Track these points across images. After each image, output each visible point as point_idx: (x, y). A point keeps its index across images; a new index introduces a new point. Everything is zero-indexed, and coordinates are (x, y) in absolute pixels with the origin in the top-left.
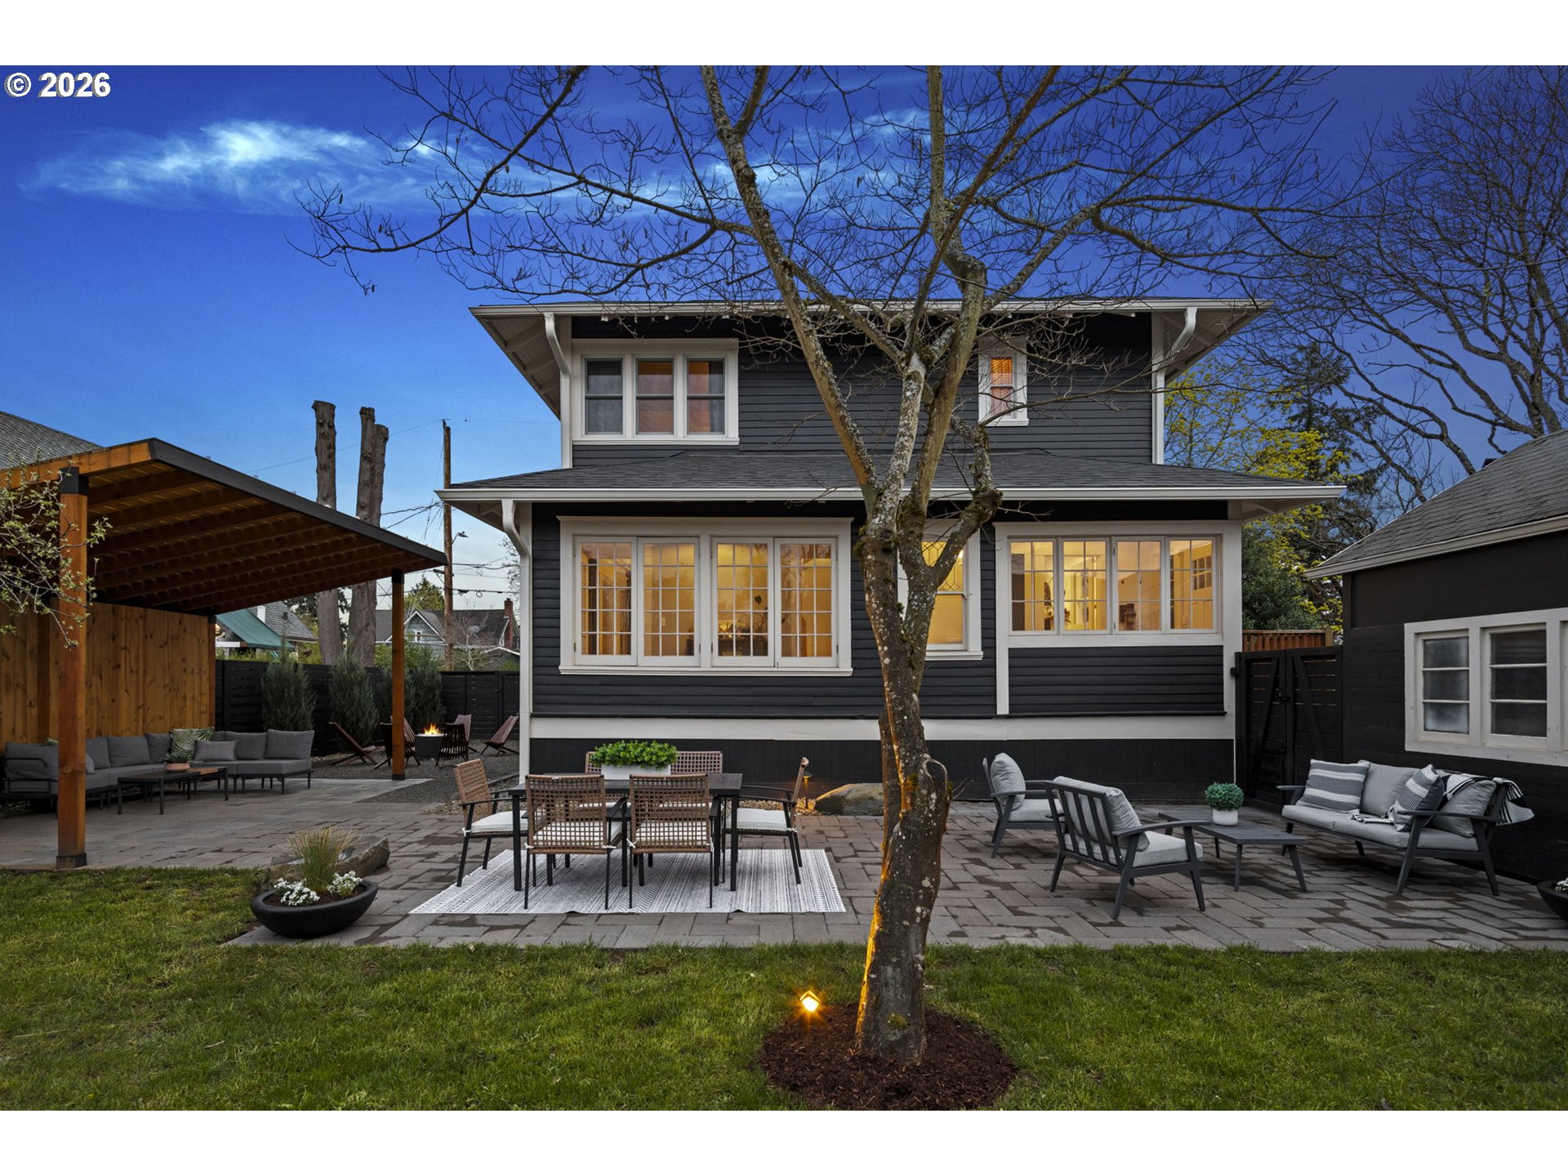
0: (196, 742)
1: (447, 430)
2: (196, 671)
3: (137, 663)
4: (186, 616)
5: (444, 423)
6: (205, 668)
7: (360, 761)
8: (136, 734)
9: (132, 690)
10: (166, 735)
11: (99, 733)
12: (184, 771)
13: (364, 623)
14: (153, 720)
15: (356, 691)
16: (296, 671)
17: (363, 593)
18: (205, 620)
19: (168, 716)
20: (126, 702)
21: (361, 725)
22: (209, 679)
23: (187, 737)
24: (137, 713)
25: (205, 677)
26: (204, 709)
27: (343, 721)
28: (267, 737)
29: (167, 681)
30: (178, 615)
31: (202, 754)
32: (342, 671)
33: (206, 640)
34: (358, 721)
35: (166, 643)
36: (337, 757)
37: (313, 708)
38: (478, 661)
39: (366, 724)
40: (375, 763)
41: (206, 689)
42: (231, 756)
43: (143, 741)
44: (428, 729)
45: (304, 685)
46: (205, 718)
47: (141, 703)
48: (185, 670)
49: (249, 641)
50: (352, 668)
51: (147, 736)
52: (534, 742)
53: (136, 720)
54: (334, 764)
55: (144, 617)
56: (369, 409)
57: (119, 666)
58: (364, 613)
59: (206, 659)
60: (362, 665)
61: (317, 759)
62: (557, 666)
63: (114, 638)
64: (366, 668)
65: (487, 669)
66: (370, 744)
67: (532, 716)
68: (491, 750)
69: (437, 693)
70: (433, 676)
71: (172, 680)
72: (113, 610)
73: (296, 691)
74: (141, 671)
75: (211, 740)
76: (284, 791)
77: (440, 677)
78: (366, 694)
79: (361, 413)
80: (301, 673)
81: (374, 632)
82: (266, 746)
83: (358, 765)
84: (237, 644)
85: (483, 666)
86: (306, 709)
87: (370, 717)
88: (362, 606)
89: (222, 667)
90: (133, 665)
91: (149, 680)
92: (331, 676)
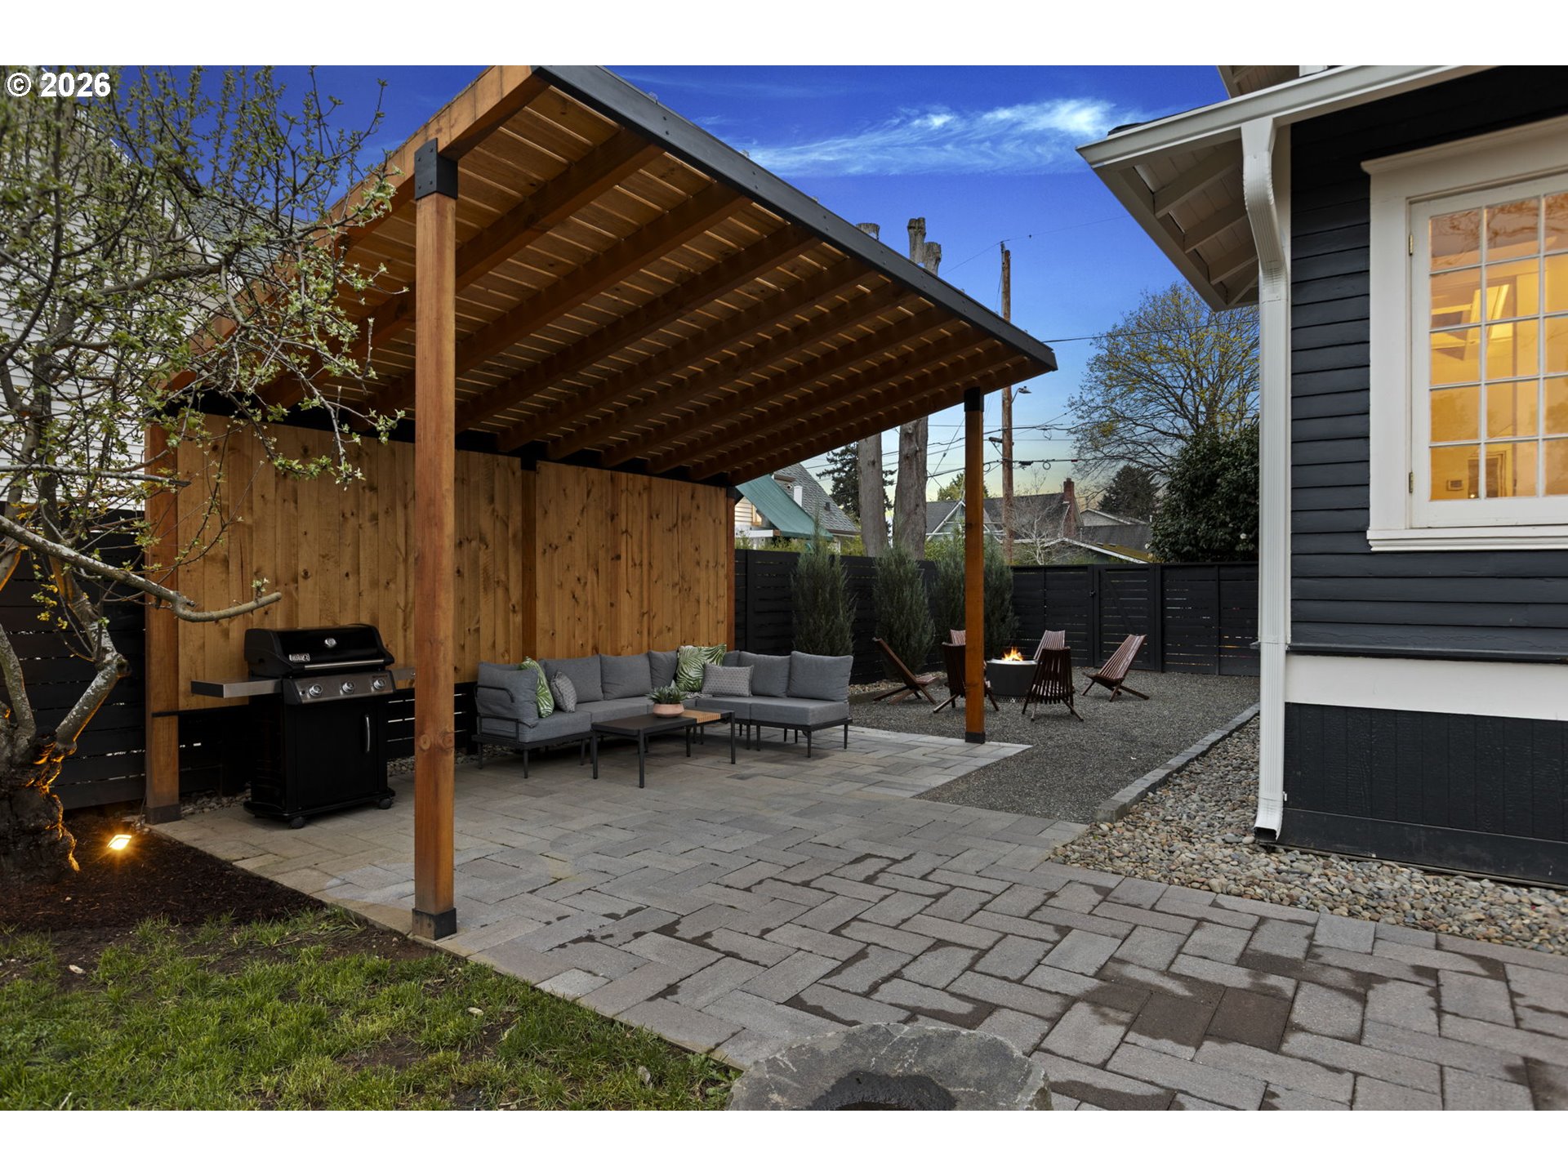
0: (704, 666)
1: (1007, 254)
2: (712, 564)
3: (641, 551)
4: (700, 487)
5: (1003, 246)
6: (723, 559)
7: (912, 696)
8: (640, 651)
9: (635, 590)
10: (672, 654)
11: (596, 649)
12: (676, 717)
13: (913, 506)
14: (660, 632)
15: (907, 593)
16: (832, 565)
17: (911, 465)
18: (722, 493)
19: (677, 628)
20: (627, 607)
21: (913, 643)
22: (727, 576)
23: (695, 658)
24: (641, 622)
25: (722, 572)
26: (721, 617)
27: (891, 635)
28: (790, 663)
29: (676, 578)
30: (689, 485)
31: (710, 685)
32: (889, 564)
33: (724, 521)
34: (908, 636)
35: (675, 525)
36: (884, 687)
37: (853, 618)
38: (1049, 554)
39: (920, 642)
40: (933, 702)
41: (723, 590)
42: (745, 689)
43: (642, 663)
44: (1009, 653)
45: (842, 584)
46: (723, 629)
47: (645, 610)
48: (698, 563)
49: (784, 528)
50: (901, 561)
51: (649, 656)
52: (1295, 713)
53: (640, 632)
54: (878, 698)
55: (648, 489)
56: (918, 221)
57: (618, 557)
58: (913, 491)
59: (723, 548)
60: (914, 557)
61: (858, 689)
62: (1363, 531)
63: (612, 519)
64: (918, 562)
65: (1060, 563)
66: (923, 671)
67: (1293, 651)
68: (1099, 688)
69: (1008, 596)
70: (1002, 574)
71: (683, 577)
72: (612, 479)
73: (832, 593)
74: (645, 562)
75: (724, 663)
76: (810, 753)
77: (1011, 574)
78: (918, 596)
79: (910, 228)
80: (838, 567)
81: (924, 516)
82: (790, 677)
83: (910, 702)
84: (770, 533)
85: (1056, 560)
86: (844, 619)
87: (924, 631)
88: (911, 482)
89: (745, 559)
90: (636, 557)
91: (655, 573)
92: (874, 572)
